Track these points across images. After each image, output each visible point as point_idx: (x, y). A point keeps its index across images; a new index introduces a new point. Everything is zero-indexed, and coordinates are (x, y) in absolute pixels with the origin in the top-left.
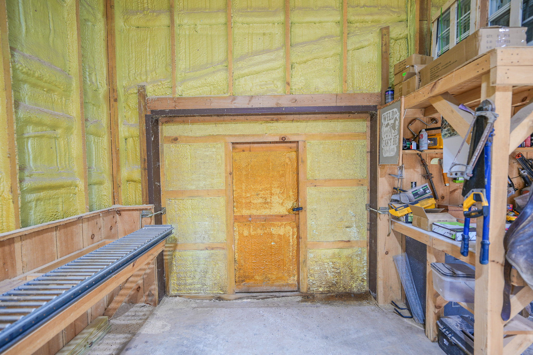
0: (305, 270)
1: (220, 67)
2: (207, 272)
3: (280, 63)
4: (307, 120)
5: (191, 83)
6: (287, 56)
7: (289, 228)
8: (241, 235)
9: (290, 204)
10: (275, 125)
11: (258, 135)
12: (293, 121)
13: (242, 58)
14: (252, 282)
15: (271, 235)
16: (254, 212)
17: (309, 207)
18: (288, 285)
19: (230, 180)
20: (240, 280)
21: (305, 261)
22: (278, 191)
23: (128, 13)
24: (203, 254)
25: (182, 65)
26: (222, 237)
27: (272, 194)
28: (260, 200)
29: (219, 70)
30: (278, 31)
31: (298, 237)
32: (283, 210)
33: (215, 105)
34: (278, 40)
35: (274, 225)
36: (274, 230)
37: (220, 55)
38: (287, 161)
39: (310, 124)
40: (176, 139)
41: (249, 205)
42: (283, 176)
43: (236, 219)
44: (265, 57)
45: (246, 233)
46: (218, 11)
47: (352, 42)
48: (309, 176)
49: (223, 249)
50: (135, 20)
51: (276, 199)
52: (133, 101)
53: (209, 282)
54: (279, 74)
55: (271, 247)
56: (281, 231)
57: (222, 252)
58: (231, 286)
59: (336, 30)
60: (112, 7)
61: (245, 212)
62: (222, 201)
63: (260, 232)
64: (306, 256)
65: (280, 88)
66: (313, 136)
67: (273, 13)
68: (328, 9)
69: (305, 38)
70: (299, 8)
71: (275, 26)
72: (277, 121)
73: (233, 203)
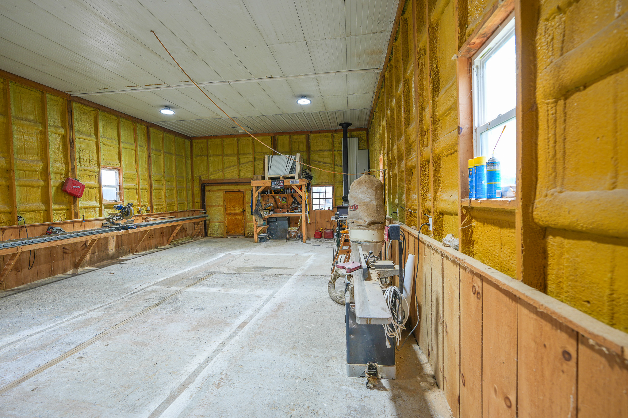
0: (246, 229)
1: (221, 171)
2: (218, 230)
3: (237, 169)
4: (246, 185)
5: (213, 175)
6: (238, 168)
7: (241, 216)
8: (228, 218)
9: (241, 210)
11: (232, 189)
12: (241, 185)
13: (227, 168)
14: (231, 233)
15: (236, 219)
16: (231, 212)
17: (247, 209)
18: (242, 234)
19: (224, 202)
20: (228, 232)
21: (246, 227)
22: (238, 205)
23: (197, 156)
24: (217, 224)
25: (211, 170)
26: (222, 219)
27: (236, 206)
28: (233, 208)
29: (220, 172)
30: (236, 160)
31: (244, 219)
32: (239, 211)
33: (219, 182)
34: (236, 163)
35: (237, 216)
36: (237, 217)
37: (221, 167)
38: (241, 197)
40: (210, 191)
41: (230, 210)
42: (239, 201)
43: (227, 214)
44: (232, 168)
45: (229, 218)
46: (220, 155)
47: (256, 163)
48: (247, 201)
50: (198, 158)
51: (238, 208)
52: (198, 181)
53: (219, 233)
54: (237, 172)
55: (237, 222)
56: (239, 218)
57: (223, 223)
58: (225, 234)
60: (192, 155)
61: (229, 212)
62: (222, 208)
63: (233, 217)
64: (246, 225)
65: (237, 176)
66: (248, 190)
67: (235, 155)
68: (249, 154)
69: (244, 162)
70: (242, 154)
71: (235, 159)
72: (237, 185)
73: (225, 209)
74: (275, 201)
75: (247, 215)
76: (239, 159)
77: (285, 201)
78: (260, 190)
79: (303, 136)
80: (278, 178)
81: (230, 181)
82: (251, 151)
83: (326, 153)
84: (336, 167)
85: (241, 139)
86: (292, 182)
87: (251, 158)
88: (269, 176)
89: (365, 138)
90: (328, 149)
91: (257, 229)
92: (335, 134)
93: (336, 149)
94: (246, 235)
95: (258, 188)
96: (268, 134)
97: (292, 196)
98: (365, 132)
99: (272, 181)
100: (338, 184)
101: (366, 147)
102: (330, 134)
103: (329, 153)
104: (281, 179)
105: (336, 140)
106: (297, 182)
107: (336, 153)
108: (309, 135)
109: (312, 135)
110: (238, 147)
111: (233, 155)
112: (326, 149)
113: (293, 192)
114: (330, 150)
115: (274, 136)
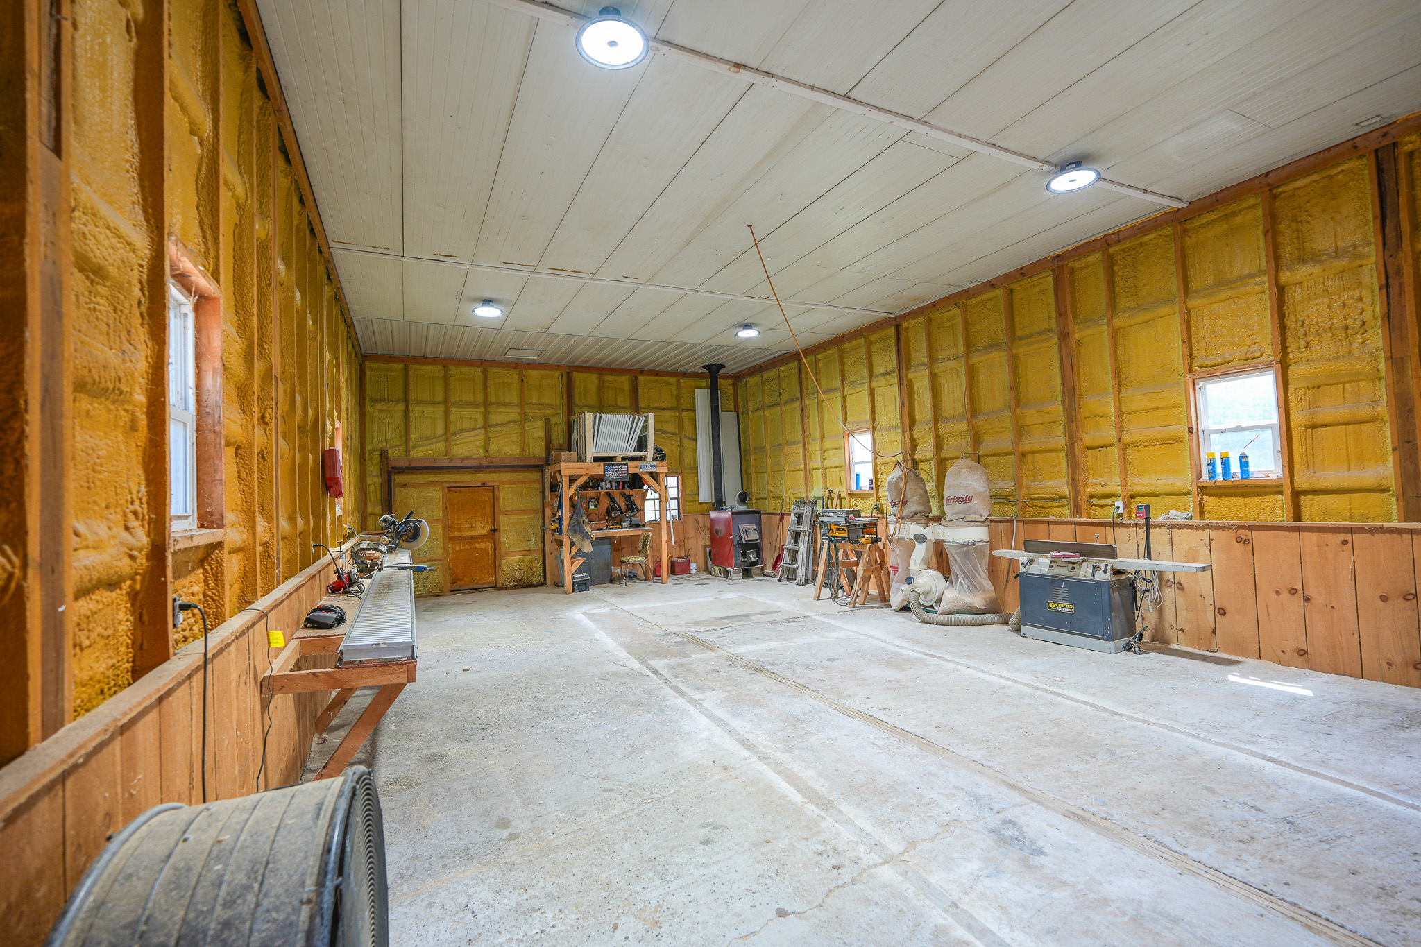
0: (500, 571)
1: (440, 439)
2: (428, 578)
3: (482, 437)
4: (500, 472)
5: (420, 449)
6: (486, 433)
7: (488, 543)
8: (454, 550)
9: (488, 528)
10: (478, 475)
11: (467, 482)
12: (490, 472)
13: (456, 433)
14: (462, 583)
15: (476, 549)
16: (464, 534)
17: (502, 529)
18: (488, 583)
19: (446, 512)
20: (453, 582)
21: (500, 566)
22: (480, 519)
23: (375, 401)
25: (413, 437)
26: (440, 552)
27: (476, 521)
28: (468, 525)
29: (440, 441)
30: (480, 418)
31: (495, 550)
32: (483, 532)
33: (438, 464)
34: (480, 422)
35: (478, 542)
36: (477, 546)
37: (440, 430)
38: (487, 498)
39: (502, 474)
40: (405, 485)
41: (460, 529)
42: (484, 508)
43: (451, 539)
44: (471, 433)
45: (457, 548)
46: (440, 403)
47: (527, 426)
48: (502, 508)
49: (443, 560)
50: (379, 406)
51: (479, 524)
52: (376, 459)
53: (429, 585)
54: (481, 443)
55: (476, 557)
56: (483, 546)
57: (442, 562)
58: (448, 587)
59: (518, 418)
60: (364, 398)
61: (457, 534)
62: (440, 527)
63: (468, 547)
64: (500, 562)
65: (482, 452)
66: (504, 482)
67: (477, 406)
68: (511, 404)
69: (498, 422)
70: (494, 404)
71: (478, 414)
72: (479, 472)
73: (448, 527)
75: (502, 538)
76: (486, 416)
77: (595, 506)
79: (625, 379)
80: (611, 459)
81: (465, 463)
82: (516, 400)
83: (668, 413)
84: (685, 441)
85: (493, 371)
86: (643, 467)
87: (514, 413)
88: (596, 455)
89: (731, 391)
90: (669, 406)
91: (572, 563)
92: (682, 381)
93: (684, 407)
94: (500, 585)
96: (558, 367)
97: (609, 494)
98: (730, 382)
99: (605, 465)
100: (688, 471)
101: (732, 407)
102: (673, 380)
103: (673, 414)
104: (619, 460)
105: (683, 390)
106: (653, 466)
107: (684, 414)
108: (637, 379)
109: (641, 378)
110: (485, 387)
111: (473, 405)
112: (665, 405)
114: (672, 409)
115: (568, 374)
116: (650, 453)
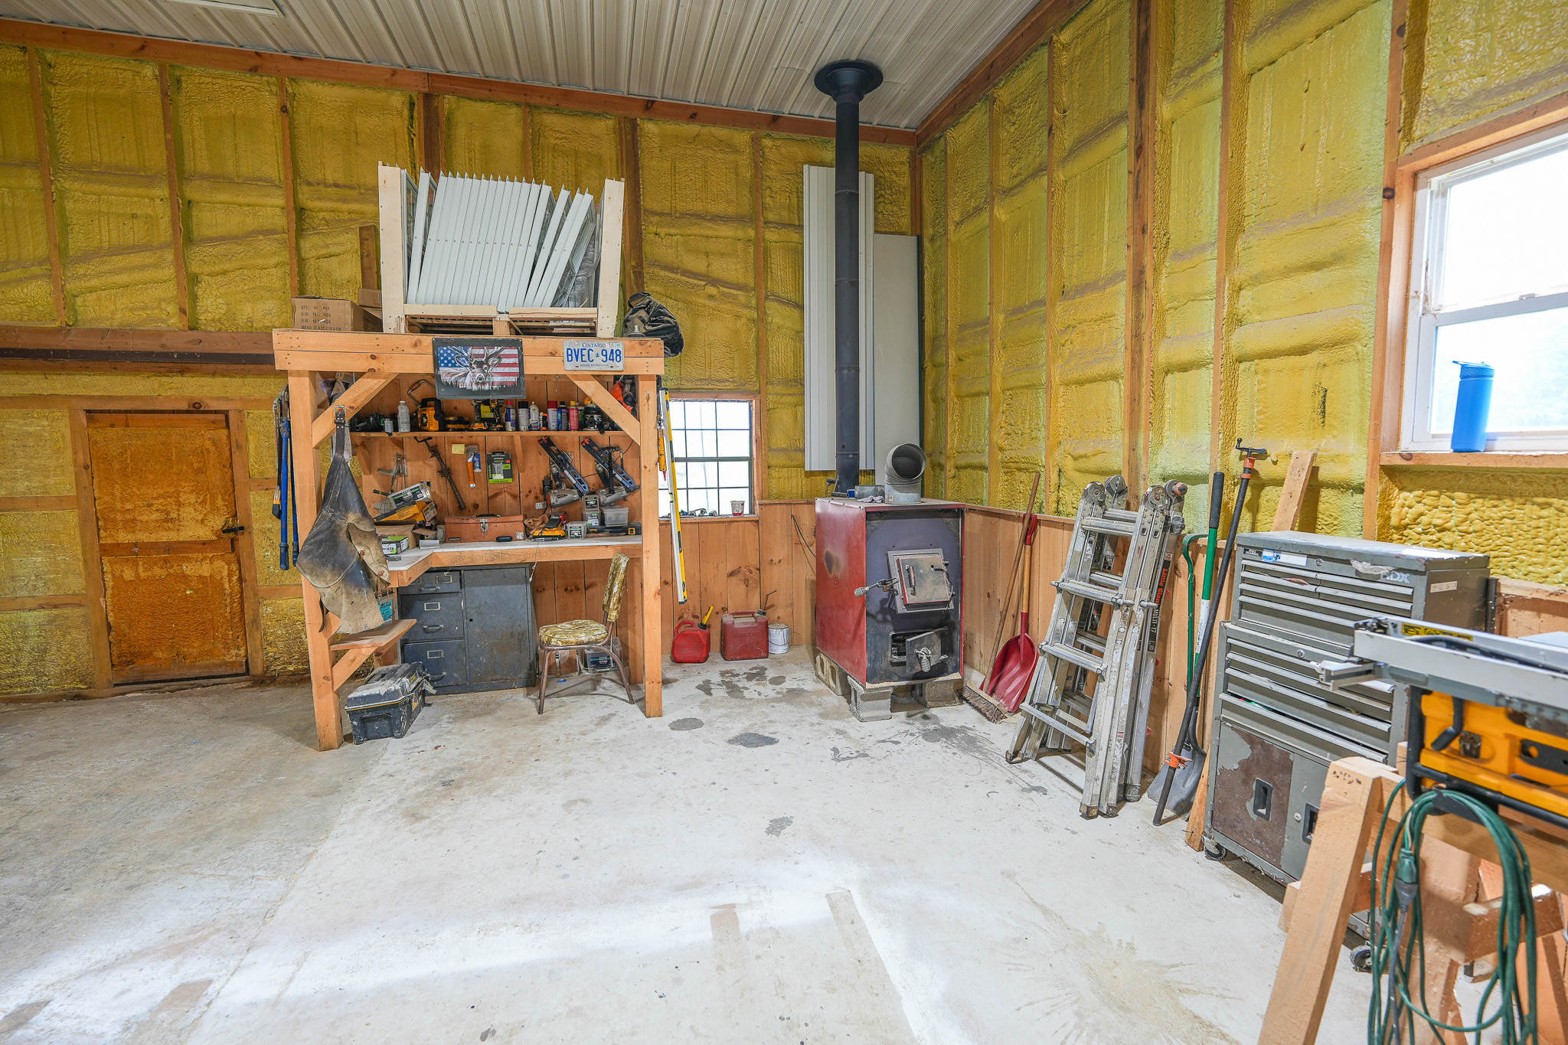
0: (257, 635)
1: (36, 270)
2: (45, 651)
3: (169, 272)
4: (245, 374)
6: (181, 262)
7: (219, 564)
8: (118, 579)
9: (218, 522)
10: (177, 380)
11: (142, 398)
12: (214, 374)
13: (87, 257)
14: (149, 664)
15: (184, 578)
16: (143, 537)
17: (256, 526)
18: (226, 664)
19: (85, 479)
20: (122, 661)
21: (256, 621)
22: (192, 498)
24: (33, 618)
26: (76, 584)
27: (179, 504)
28: (156, 516)
29: (34, 277)
30: (163, 213)
31: (241, 580)
32: (204, 533)
33: (25, 342)
34: (164, 230)
35: (189, 560)
36: (188, 569)
37: (36, 247)
38: (208, 444)
39: (249, 380)
41: (131, 524)
42: (199, 472)
43: (105, 550)
44: (135, 259)
45: (128, 576)
46: (24, 163)
47: (310, 246)
48: (254, 472)
49: (80, 605)
51: (188, 513)
53: (52, 669)
54: (170, 290)
55: (186, 598)
56: (205, 570)
57: (78, 611)
58: (104, 673)
59: (280, 221)
61: (124, 537)
62: (72, 517)
63: (157, 571)
64: (257, 612)
65: (173, 316)
66: (257, 403)
67: (150, 180)
68: (258, 182)
69: (221, 231)
70: (204, 177)
71: (156, 203)
72: (182, 372)
73: (96, 521)
74: (446, 472)
75: (259, 553)
76: (183, 211)
77: (508, 474)
78: (351, 400)
79: (604, 127)
80: (483, 327)
81: (118, 344)
82: (272, 167)
83: (726, 231)
84: (772, 307)
85: (197, 79)
86: (576, 355)
87: (272, 208)
88: (415, 310)
89: (905, 181)
90: (731, 210)
91: (336, 657)
92: (767, 142)
93: (771, 216)
94: (257, 669)
95: (331, 383)
96: (392, 78)
97: (547, 444)
98: (903, 154)
99: (436, 345)
100: (779, 389)
101: (905, 222)
102: (742, 137)
103: (740, 234)
104: (501, 331)
105: (772, 170)
106: (614, 355)
107: (771, 235)
108: (634, 126)
109: (650, 128)
110: (171, 124)
111: (135, 176)
112: (720, 208)
113: (552, 424)
114: (740, 220)
115: (428, 97)
116: (607, 313)
